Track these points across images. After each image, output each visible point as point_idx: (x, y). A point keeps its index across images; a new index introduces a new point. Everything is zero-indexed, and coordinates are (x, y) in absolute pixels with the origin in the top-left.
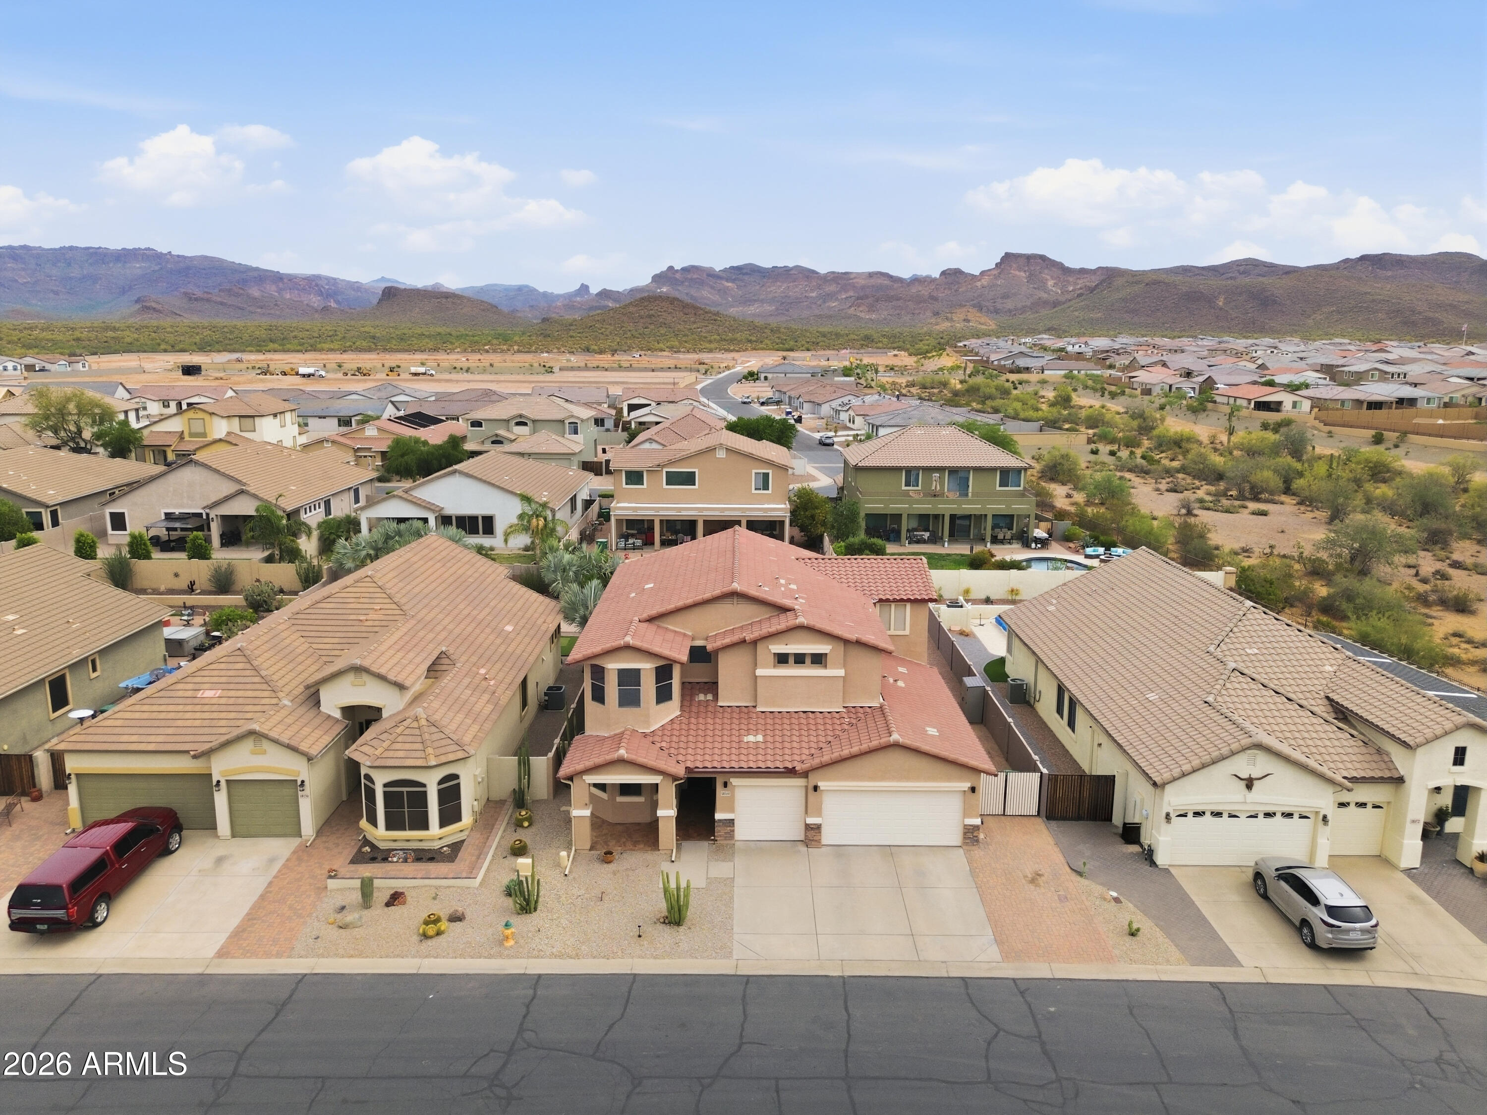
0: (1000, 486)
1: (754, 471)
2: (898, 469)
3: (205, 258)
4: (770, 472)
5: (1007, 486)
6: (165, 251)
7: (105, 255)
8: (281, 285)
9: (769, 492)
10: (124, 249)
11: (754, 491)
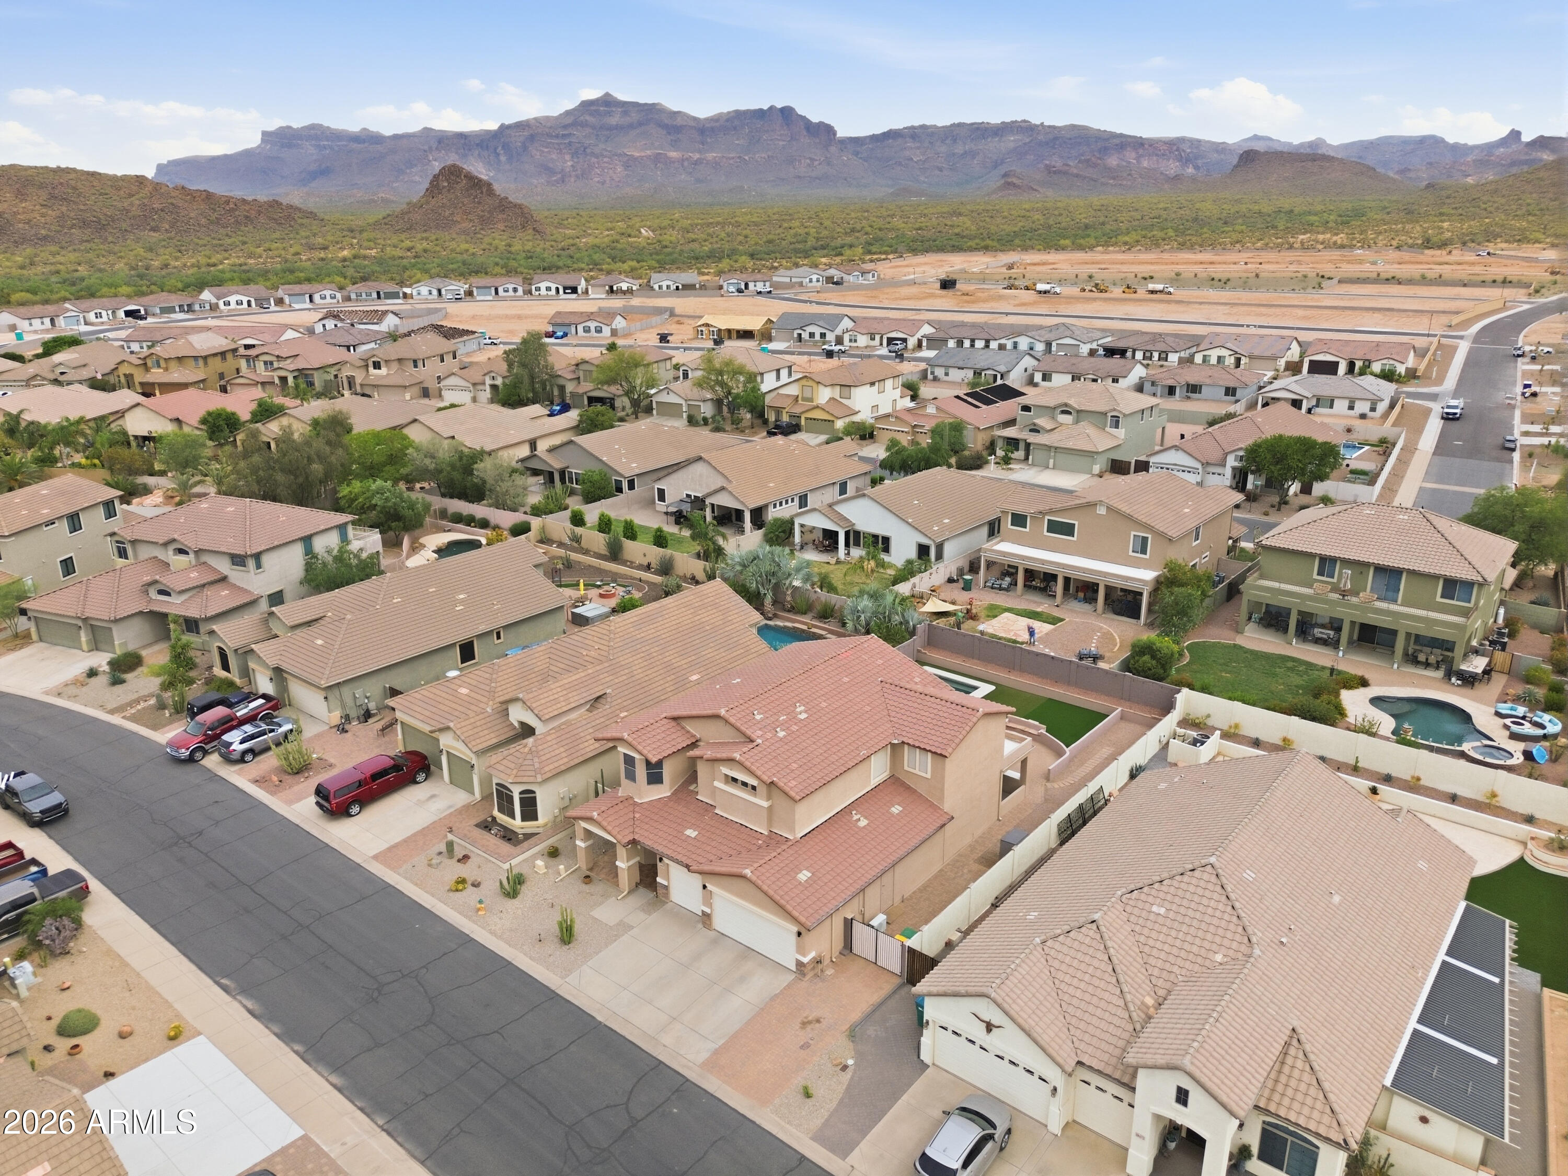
0: (1442, 597)
1: (1133, 533)
2: (1311, 556)
3: (1073, 127)
4: (1150, 536)
5: (1453, 599)
6: (1038, 123)
7: (986, 129)
8: (1141, 151)
9: (1147, 556)
10: (1003, 123)
11: (1131, 553)
